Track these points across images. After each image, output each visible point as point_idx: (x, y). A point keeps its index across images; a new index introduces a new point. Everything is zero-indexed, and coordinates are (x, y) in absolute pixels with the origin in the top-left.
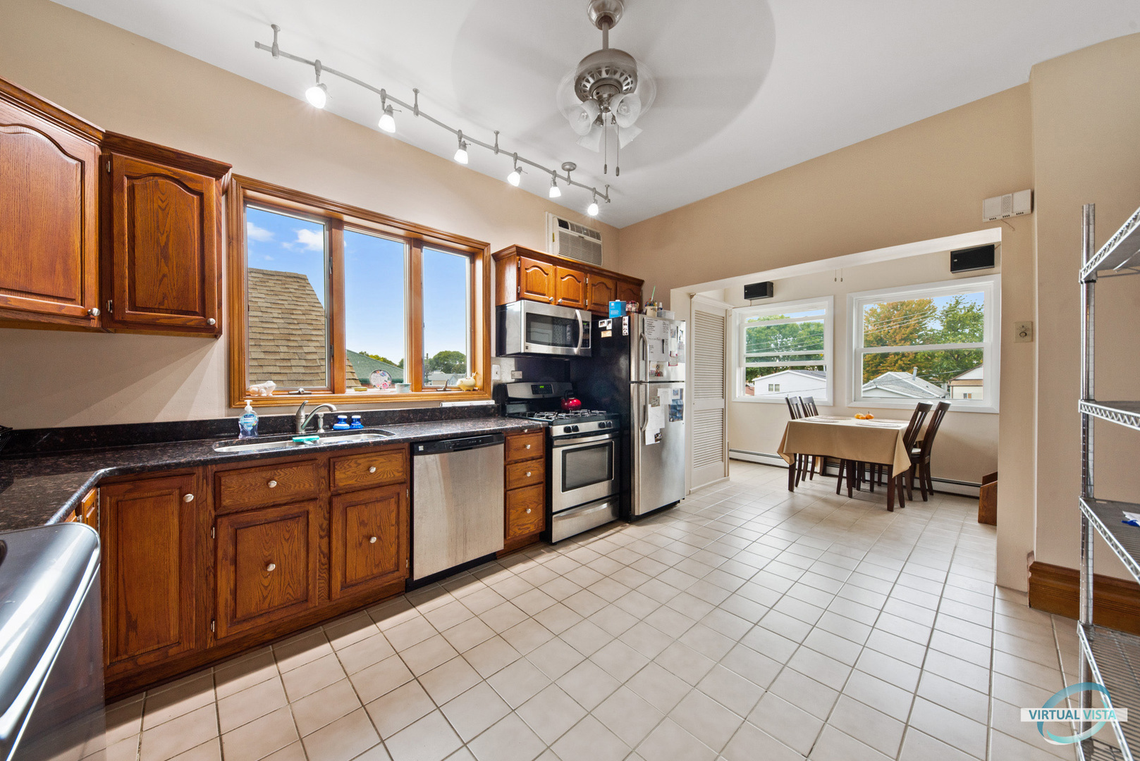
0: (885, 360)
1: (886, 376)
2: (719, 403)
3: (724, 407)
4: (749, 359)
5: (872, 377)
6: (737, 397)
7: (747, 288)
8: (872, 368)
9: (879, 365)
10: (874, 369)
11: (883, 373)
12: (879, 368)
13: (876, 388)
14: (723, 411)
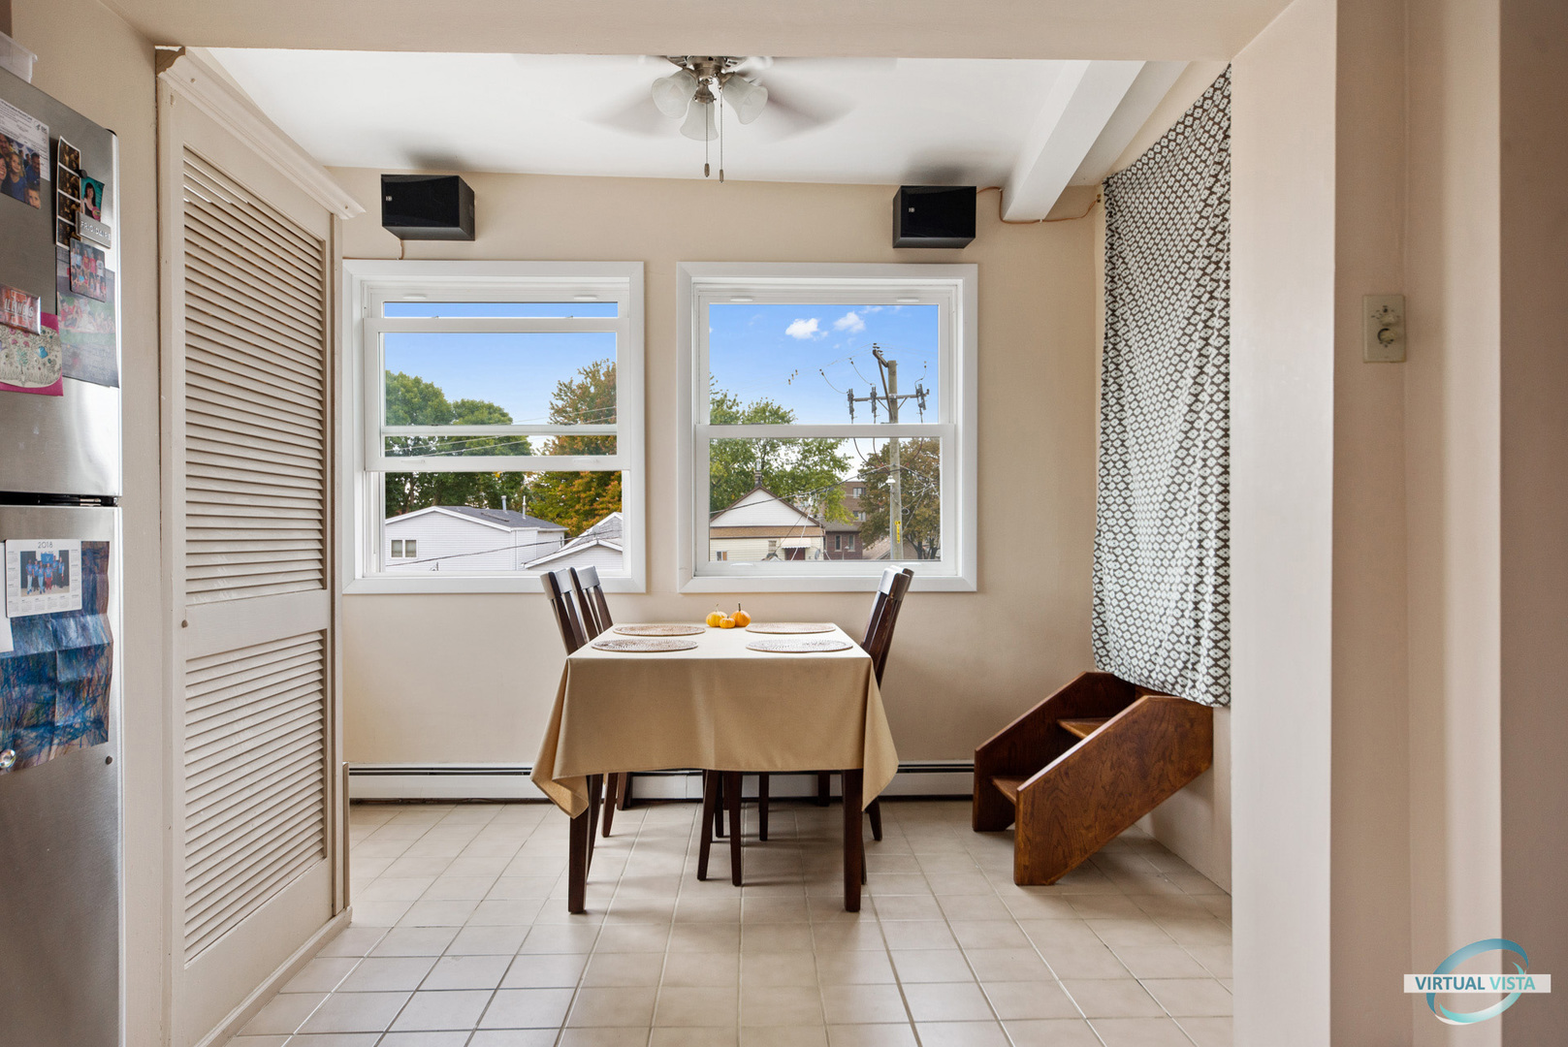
0: (604, 490)
1: (611, 521)
2: (310, 609)
3: (325, 625)
4: (390, 447)
5: (585, 523)
6: (358, 575)
7: (392, 186)
8: (584, 505)
9: (595, 500)
10: (587, 507)
11: (602, 516)
12: (595, 505)
13: (598, 545)
14: (326, 641)
